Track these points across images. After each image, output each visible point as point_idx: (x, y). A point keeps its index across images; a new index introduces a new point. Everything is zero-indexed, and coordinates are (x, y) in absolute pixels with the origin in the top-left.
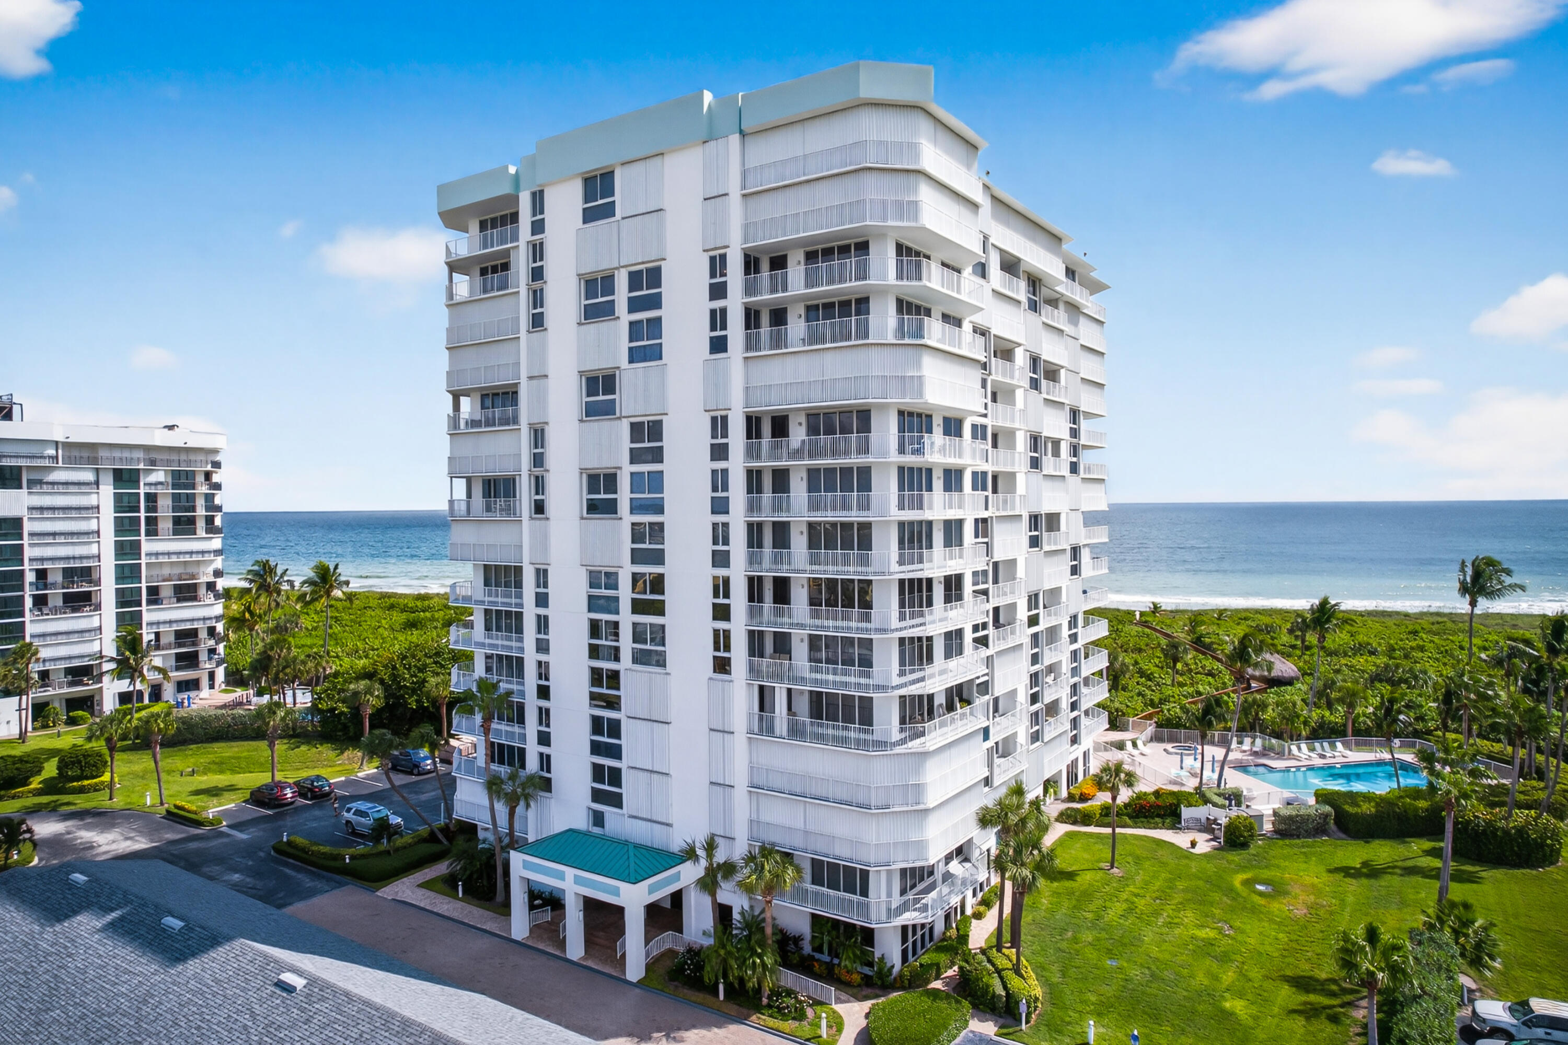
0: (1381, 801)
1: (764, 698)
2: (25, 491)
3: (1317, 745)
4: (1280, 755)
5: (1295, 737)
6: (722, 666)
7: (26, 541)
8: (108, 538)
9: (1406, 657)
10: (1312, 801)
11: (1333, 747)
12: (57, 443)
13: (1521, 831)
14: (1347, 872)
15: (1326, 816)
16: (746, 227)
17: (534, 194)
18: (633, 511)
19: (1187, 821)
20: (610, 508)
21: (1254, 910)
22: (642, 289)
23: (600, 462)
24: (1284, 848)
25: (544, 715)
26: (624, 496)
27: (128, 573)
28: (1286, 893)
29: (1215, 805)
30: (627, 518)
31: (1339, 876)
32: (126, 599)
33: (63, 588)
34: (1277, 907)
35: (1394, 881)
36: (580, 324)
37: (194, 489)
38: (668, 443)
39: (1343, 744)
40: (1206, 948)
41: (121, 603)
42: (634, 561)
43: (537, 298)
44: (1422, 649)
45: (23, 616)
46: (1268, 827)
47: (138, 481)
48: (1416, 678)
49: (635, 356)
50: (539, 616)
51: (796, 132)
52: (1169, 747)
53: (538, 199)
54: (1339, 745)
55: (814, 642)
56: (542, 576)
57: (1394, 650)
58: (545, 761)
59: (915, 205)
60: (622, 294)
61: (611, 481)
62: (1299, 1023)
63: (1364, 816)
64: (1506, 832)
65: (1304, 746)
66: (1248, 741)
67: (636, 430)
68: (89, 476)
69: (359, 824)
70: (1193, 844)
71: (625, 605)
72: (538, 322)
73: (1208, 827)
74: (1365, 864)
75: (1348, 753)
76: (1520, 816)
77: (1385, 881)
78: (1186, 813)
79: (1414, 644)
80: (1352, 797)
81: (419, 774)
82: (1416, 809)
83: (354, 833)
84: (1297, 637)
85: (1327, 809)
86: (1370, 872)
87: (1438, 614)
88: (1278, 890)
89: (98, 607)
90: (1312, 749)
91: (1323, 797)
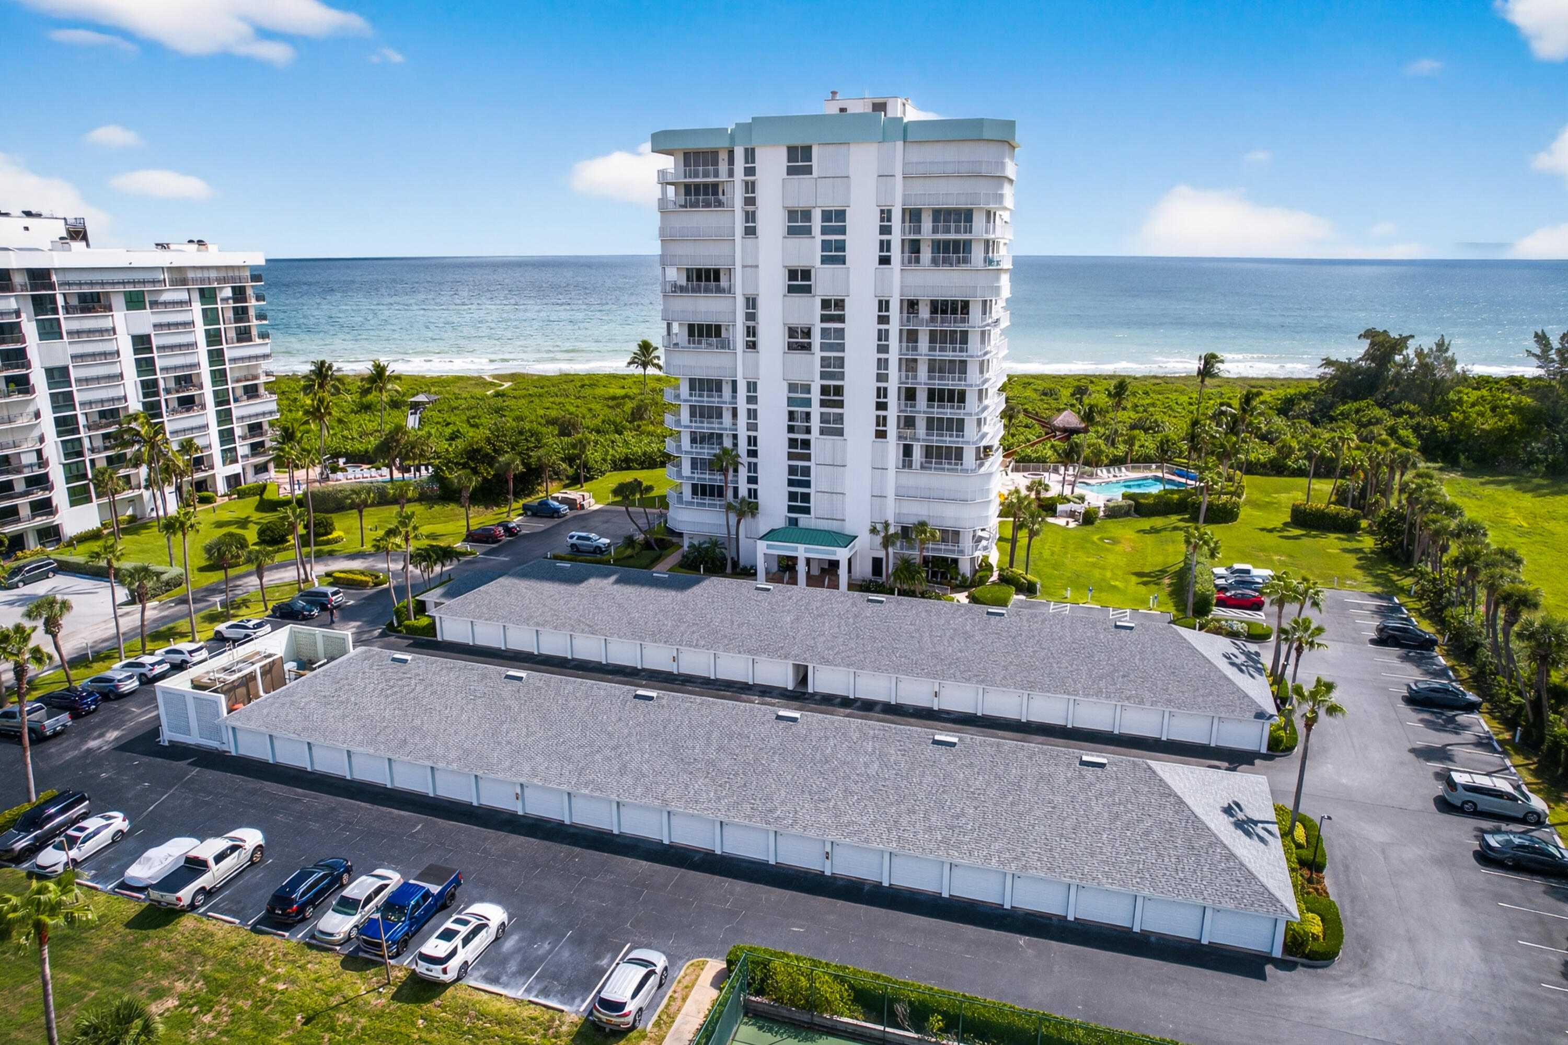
0: (1157, 496)
1: (907, 451)
2: (148, 311)
3: (1112, 470)
4: (1091, 476)
5: (1098, 465)
6: (881, 434)
7: (155, 354)
8: (203, 350)
9: (1145, 411)
10: (1120, 499)
11: (1120, 470)
12: (163, 268)
13: (1224, 505)
14: (1144, 531)
15: (1130, 506)
16: (905, 196)
17: (746, 150)
18: (822, 350)
19: (1061, 512)
20: (806, 347)
21: (1107, 550)
22: (831, 221)
23: (799, 321)
24: (1110, 523)
25: (753, 467)
26: (816, 339)
27: (219, 377)
28: (1119, 542)
29: (1075, 503)
30: (818, 353)
31: (1141, 534)
32: (221, 399)
33: (178, 392)
34: (1118, 548)
35: (1167, 533)
36: (784, 237)
37: (246, 302)
38: (849, 312)
39: (1126, 468)
40: (1094, 565)
41: (218, 404)
42: (821, 378)
43: (750, 217)
44: (1153, 405)
45: (162, 417)
46: (1102, 514)
47: (216, 297)
48: (1158, 426)
49: (825, 260)
50: (749, 410)
51: (939, 146)
52: (1026, 474)
53: (750, 155)
54: (1123, 469)
55: (930, 421)
56: (752, 386)
57: (1137, 406)
58: (753, 493)
59: (1002, 196)
60: (817, 222)
61: (807, 333)
62: (1142, 587)
63: (1149, 504)
64: (1218, 506)
65: (1104, 471)
66: (1071, 469)
67: (826, 304)
68: (184, 296)
69: (583, 545)
70: (1068, 523)
71: (816, 402)
72: (750, 232)
73: (1072, 514)
74: (1152, 528)
75: (1128, 473)
76: (1224, 498)
77: (1163, 534)
78: (1060, 508)
79: (1148, 401)
80: (1143, 495)
81: (559, 517)
82: (1172, 499)
83: (578, 550)
84: (1077, 399)
85: (1132, 502)
86: (1154, 531)
87: (1155, 377)
88: (1115, 541)
89: (203, 407)
90: (1109, 472)
91: (1125, 496)
